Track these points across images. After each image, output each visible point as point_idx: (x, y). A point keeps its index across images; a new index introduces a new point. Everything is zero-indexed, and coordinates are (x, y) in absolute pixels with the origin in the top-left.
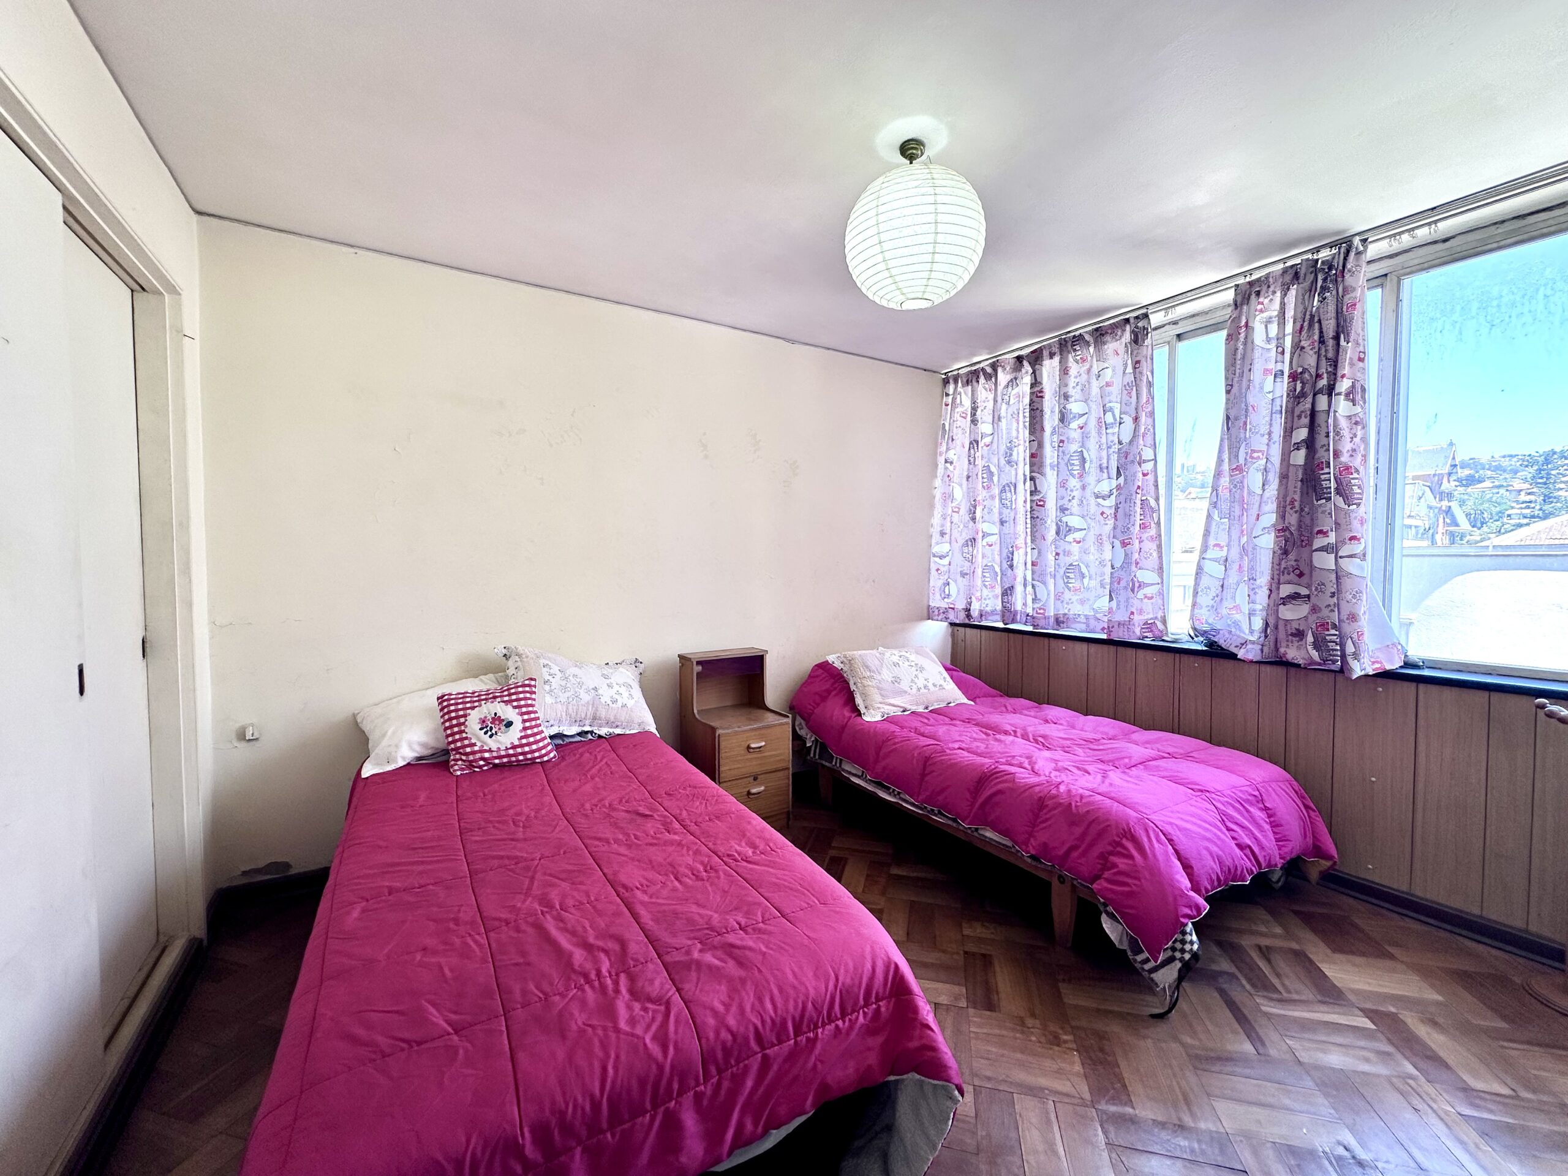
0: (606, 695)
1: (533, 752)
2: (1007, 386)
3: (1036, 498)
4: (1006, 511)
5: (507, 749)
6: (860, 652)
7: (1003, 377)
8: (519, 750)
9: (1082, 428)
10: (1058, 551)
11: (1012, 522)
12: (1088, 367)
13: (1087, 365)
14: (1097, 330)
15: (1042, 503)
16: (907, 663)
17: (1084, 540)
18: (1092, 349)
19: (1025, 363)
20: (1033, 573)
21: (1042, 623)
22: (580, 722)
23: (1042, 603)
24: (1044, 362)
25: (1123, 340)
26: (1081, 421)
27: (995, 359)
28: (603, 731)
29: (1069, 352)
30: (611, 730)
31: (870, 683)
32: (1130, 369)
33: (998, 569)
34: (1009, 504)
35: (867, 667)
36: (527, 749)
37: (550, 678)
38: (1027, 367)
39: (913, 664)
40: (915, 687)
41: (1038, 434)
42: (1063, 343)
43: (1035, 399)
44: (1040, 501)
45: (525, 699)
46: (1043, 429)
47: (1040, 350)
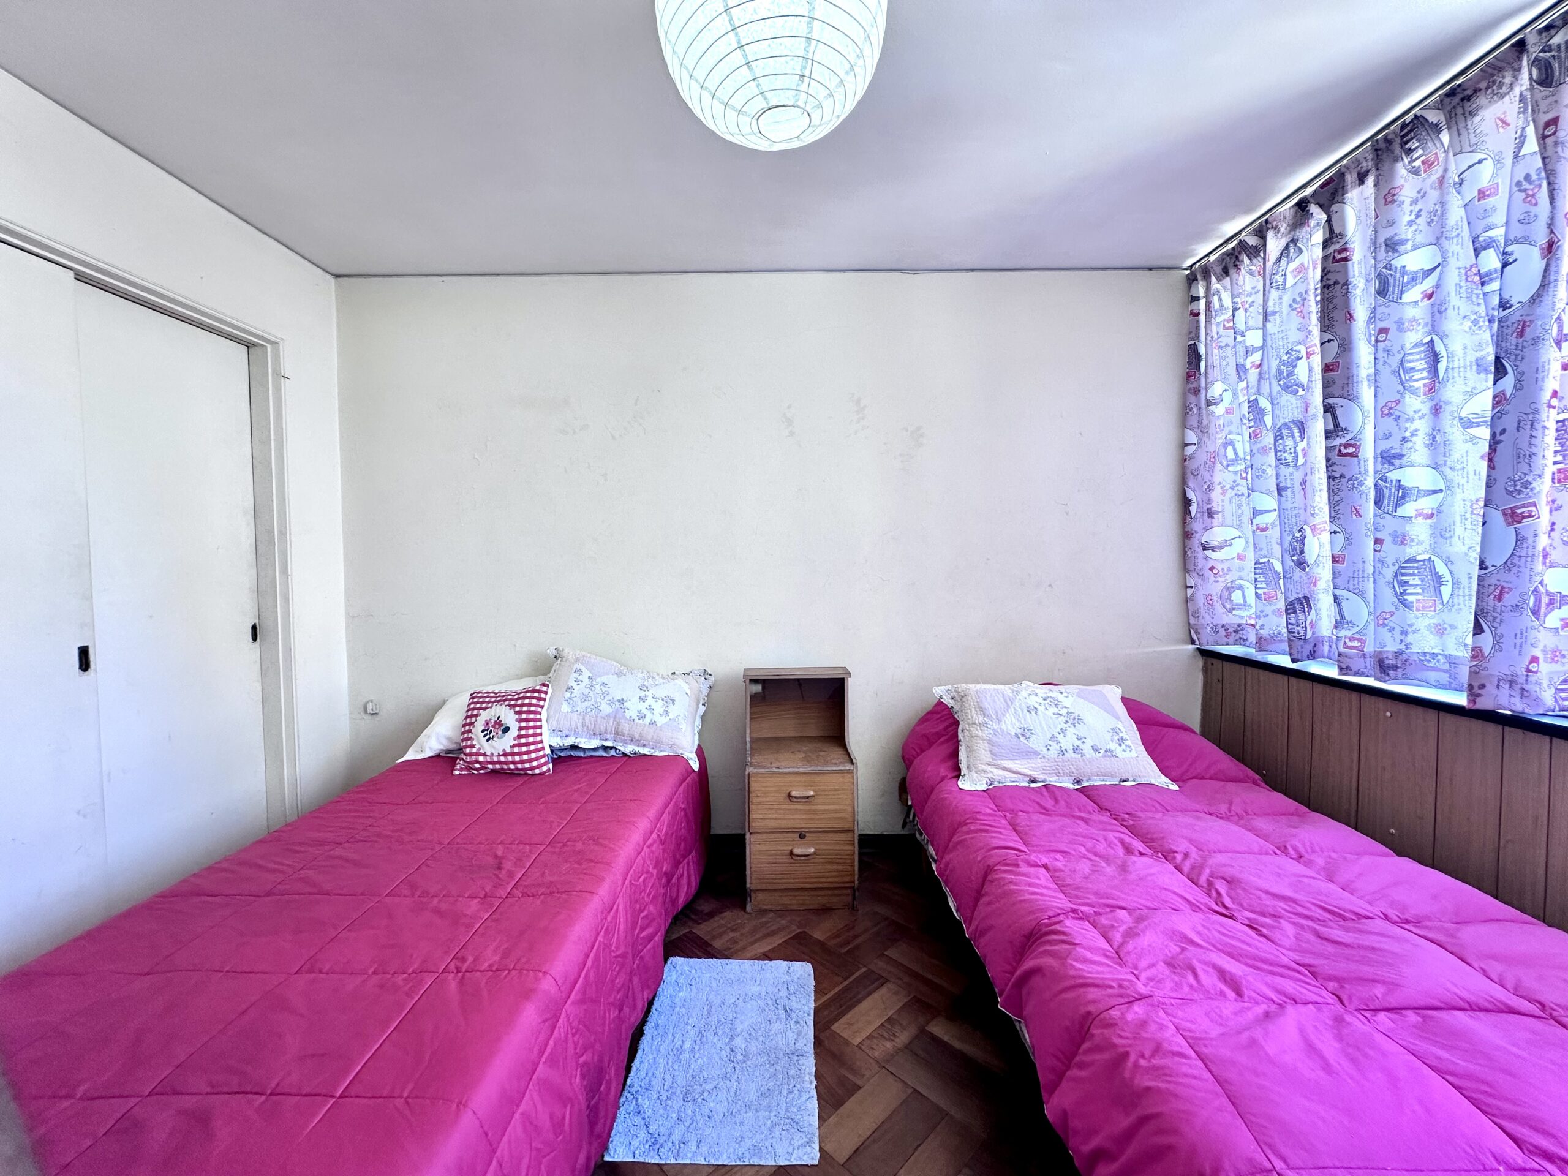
0: (633, 708)
1: (522, 762)
2: (1279, 259)
3: (1337, 442)
4: (1285, 471)
5: (499, 755)
6: (978, 686)
7: (1274, 244)
8: (510, 758)
9: (1430, 297)
10: (1380, 535)
11: (1297, 487)
12: (1439, 175)
13: (1437, 172)
14: (1451, 94)
15: (1351, 450)
16: (1054, 710)
17: (1439, 511)
18: (1445, 137)
19: (1314, 209)
20: (1335, 575)
21: (1357, 664)
22: (601, 735)
23: (1356, 629)
24: (1348, 196)
25: (1517, 91)
26: (1428, 284)
27: (1263, 219)
28: (629, 749)
29: (1396, 159)
30: (637, 749)
31: (980, 733)
32: (1532, 145)
33: (1278, 567)
34: (1290, 458)
35: (982, 709)
36: (517, 758)
37: (574, 685)
38: (1318, 215)
39: (1064, 712)
40: (1055, 747)
41: (1339, 328)
42: (1382, 145)
43: (1331, 266)
44: (1346, 446)
45: (530, 705)
46: (1349, 317)
47: (1341, 175)
